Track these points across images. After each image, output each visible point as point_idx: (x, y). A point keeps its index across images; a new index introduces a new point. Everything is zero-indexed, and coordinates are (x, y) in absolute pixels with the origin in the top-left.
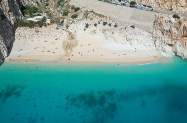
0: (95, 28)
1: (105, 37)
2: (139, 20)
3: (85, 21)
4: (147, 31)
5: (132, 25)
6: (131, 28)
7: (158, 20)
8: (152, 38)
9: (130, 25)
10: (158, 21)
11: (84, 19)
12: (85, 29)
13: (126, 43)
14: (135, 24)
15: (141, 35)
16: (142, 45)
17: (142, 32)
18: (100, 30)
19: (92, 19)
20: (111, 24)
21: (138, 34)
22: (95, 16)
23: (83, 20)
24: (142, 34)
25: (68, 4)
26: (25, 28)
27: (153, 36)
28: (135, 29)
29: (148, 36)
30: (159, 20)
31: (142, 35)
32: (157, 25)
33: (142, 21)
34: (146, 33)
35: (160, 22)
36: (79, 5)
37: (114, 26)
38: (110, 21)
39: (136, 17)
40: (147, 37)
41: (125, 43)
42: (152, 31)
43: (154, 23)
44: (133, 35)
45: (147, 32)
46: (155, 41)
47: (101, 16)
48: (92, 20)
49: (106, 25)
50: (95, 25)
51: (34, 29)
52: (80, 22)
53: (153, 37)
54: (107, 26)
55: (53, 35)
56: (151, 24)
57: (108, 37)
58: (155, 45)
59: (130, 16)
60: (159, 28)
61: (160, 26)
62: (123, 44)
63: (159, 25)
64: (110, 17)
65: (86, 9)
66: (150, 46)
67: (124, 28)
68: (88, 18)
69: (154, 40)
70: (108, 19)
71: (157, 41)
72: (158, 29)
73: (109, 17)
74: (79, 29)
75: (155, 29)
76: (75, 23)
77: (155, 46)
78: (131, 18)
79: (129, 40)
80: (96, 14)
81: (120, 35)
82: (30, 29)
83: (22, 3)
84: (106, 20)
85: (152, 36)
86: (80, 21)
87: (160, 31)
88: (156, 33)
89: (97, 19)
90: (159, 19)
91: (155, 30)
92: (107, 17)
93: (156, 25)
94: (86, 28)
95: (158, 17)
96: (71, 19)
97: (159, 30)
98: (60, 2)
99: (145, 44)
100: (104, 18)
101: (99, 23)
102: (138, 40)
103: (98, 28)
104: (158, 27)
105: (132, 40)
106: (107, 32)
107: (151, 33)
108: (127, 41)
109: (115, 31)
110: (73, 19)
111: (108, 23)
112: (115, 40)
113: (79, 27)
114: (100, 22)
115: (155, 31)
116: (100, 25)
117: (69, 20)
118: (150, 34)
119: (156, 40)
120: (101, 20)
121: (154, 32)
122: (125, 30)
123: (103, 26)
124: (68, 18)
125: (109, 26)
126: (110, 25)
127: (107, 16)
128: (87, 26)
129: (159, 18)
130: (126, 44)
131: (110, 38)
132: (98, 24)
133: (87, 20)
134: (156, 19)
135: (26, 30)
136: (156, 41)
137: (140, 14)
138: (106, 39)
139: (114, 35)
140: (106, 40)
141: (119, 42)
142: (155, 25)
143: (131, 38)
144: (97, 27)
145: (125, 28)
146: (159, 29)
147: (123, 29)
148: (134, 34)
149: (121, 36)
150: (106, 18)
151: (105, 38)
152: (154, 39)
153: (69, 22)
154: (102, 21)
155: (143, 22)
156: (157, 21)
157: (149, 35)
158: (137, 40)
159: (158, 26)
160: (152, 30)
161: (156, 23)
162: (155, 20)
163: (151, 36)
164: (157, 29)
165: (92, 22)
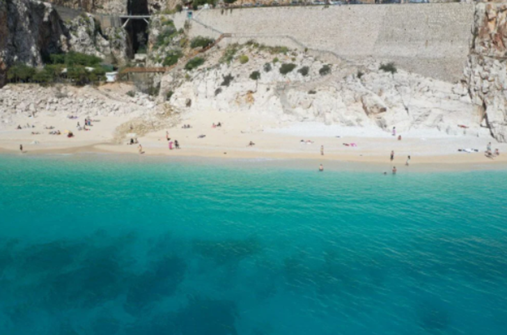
0: (251, 84)
1: (283, 107)
2: (410, 40)
3: (225, 70)
4: (446, 76)
5: (385, 63)
6: (382, 71)
7: (486, 25)
8: (471, 97)
9: (377, 65)
10: (488, 30)
11: (221, 65)
12: (218, 91)
13: (362, 123)
14: (398, 58)
15: (424, 92)
16: (430, 126)
17: (426, 82)
18: (268, 89)
19: (245, 60)
20: (310, 69)
21: (408, 88)
22: (257, 53)
23: (218, 69)
24: (426, 89)
25: (186, 36)
26: (27, 85)
27: (472, 89)
28: (395, 74)
29: (452, 96)
30: (491, 25)
31: (426, 93)
32: (487, 44)
33: (423, 43)
34: (443, 86)
35: (499, 29)
36: (214, 32)
37: (318, 72)
38: (305, 60)
39: (398, 30)
40: (449, 98)
41: (359, 120)
42: (465, 72)
43: (474, 40)
44: (390, 94)
45: (445, 81)
46: (484, 106)
47: (277, 50)
48: (245, 65)
49: (292, 73)
50: (255, 76)
51: (54, 89)
52: (208, 74)
53: (473, 93)
54: (293, 76)
55: (107, 106)
56: (460, 48)
57: (295, 107)
58: (487, 122)
59: (375, 34)
60: (497, 52)
61: (500, 43)
62: (350, 124)
63: (495, 43)
64: (306, 50)
65: (233, 41)
66: (463, 126)
67: (356, 75)
68: (233, 60)
69: (481, 103)
70: (300, 56)
71: (492, 103)
72: (491, 57)
73: (303, 50)
74: (199, 95)
75: (481, 61)
76: (192, 80)
77: (488, 126)
78: (379, 40)
79: (375, 110)
80: (263, 47)
81: (340, 97)
82: (41, 89)
83: (61, 46)
84: (293, 60)
85: (469, 91)
86: (207, 72)
87: (501, 62)
88: (485, 74)
89: (262, 60)
90: (490, 20)
91: (478, 66)
92: (297, 52)
93: (483, 44)
94: (224, 88)
95: (487, 14)
96: (183, 71)
97: (497, 62)
98: (164, 36)
99: (440, 124)
100: (285, 54)
101: (268, 69)
102: (409, 109)
103: (262, 83)
104: (492, 49)
105: (384, 110)
106: (291, 92)
107: (463, 81)
108: (367, 113)
109: (321, 88)
110: (188, 72)
111: (299, 67)
112: (319, 113)
113: (201, 89)
114: (272, 65)
115: (478, 69)
116: (270, 73)
117: (178, 76)
118: (460, 85)
119: (488, 101)
120: (275, 60)
121: (476, 73)
122: (359, 80)
123: (281, 75)
124: (176, 71)
125: (300, 75)
126: (304, 71)
127: (297, 47)
128: (228, 80)
129: (490, 17)
130: (361, 126)
131: (299, 110)
132: (265, 72)
133: (228, 67)
134: (480, 22)
135: (28, 91)
136: (489, 108)
137: (413, 19)
138: (287, 112)
139: (314, 98)
140: (286, 117)
141: (335, 120)
142: (479, 48)
143: (383, 104)
144: (259, 81)
145: (360, 75)
146: (498, 58)
147: (351, 76)
148: (393, 89)
149: (343, 101)
150: (294, 54)
151: (281, 111)
152: (478, 99)
153: (178, 81)
154: (277, 63)
155: (426, 44)
156: (482, 30)
157: (456, 90)
158: (407, 109)
159: (490, 47)
160: (466, 70)
161: (482, 38)
162: (476, 29)
163: (466, 91)
164: (487, 59)
165: (246, 70)
